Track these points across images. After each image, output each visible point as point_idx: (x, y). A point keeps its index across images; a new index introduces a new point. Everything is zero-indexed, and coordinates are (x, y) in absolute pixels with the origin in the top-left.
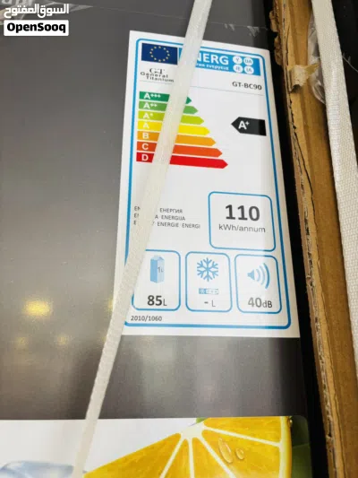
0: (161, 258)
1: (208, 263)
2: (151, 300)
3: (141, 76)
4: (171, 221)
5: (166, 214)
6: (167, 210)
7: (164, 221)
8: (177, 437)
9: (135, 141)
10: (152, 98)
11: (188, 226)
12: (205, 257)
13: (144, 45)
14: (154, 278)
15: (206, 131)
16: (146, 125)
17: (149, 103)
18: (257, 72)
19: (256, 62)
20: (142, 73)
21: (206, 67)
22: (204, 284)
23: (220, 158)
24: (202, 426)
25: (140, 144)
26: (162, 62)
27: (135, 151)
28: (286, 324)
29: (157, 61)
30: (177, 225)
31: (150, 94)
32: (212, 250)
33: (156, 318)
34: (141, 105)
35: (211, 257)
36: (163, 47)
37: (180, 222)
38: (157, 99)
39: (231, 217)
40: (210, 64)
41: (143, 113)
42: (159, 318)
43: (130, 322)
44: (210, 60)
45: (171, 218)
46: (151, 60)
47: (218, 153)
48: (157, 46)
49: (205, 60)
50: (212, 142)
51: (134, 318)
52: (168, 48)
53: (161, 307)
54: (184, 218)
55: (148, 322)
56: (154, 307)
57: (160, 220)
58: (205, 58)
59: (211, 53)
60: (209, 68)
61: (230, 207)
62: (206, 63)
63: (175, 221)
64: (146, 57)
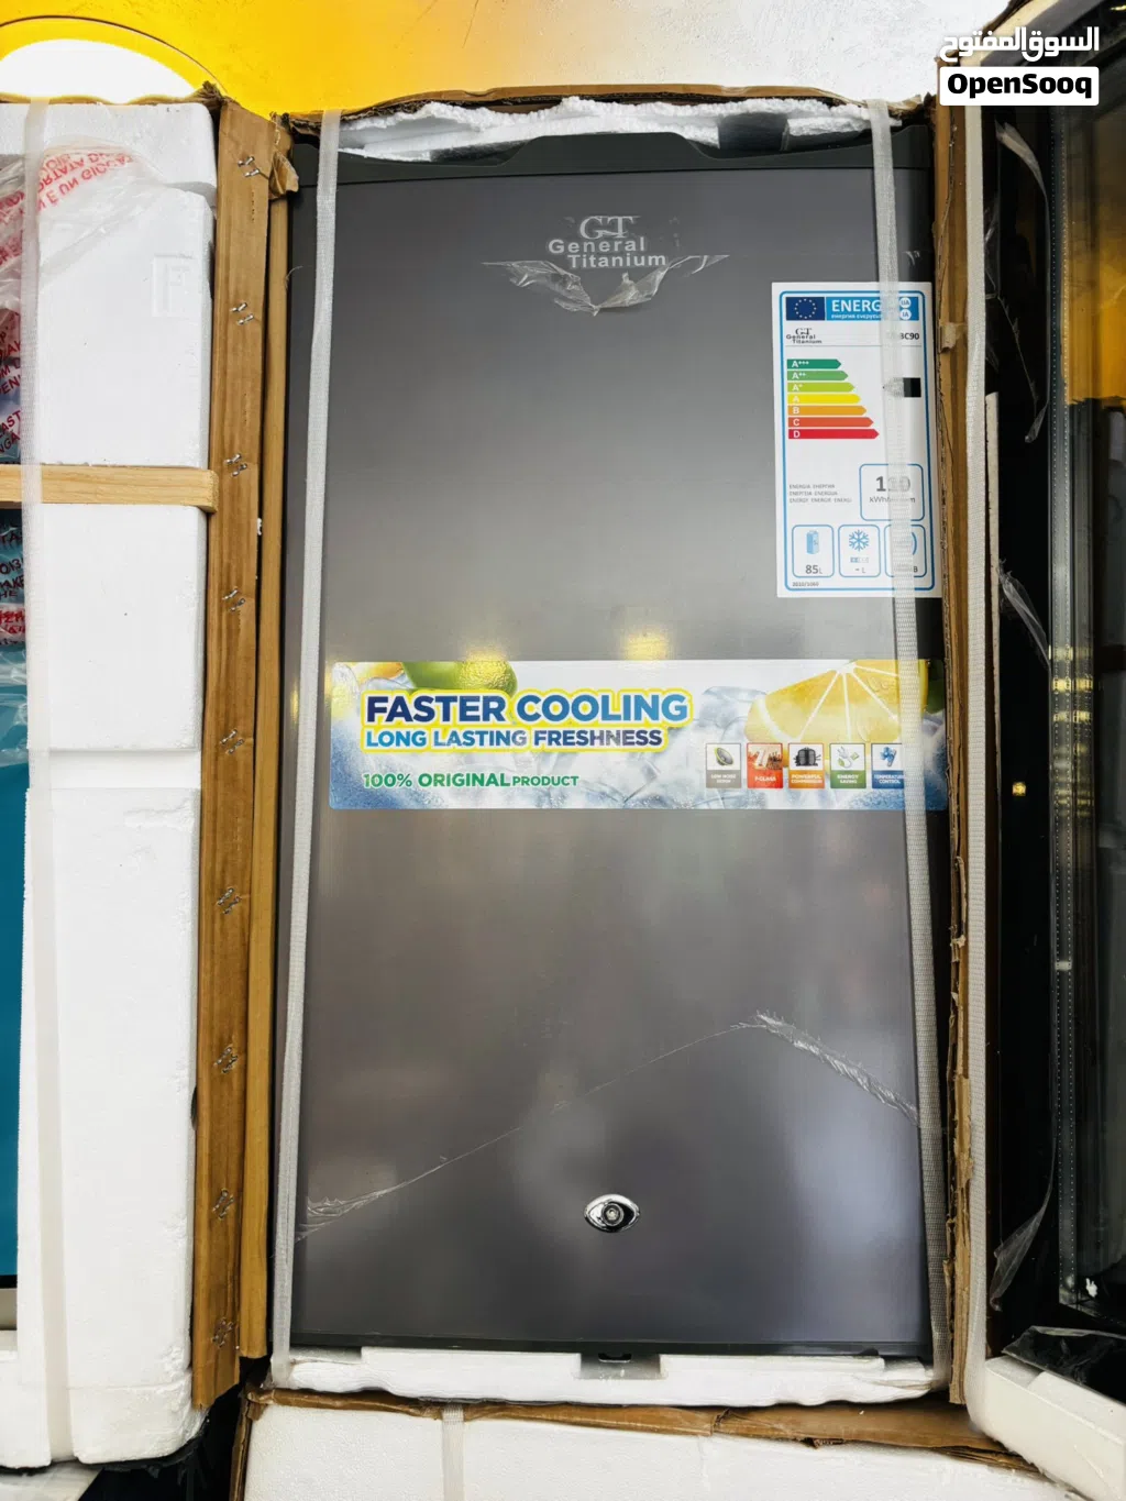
0: (816, 533)
1: (859, 534)
2: (808, 569)
3: (789, 340)
4: (824, 497)
5: (818, 490)
6: (820, 486)
7: (817, 497)
8: (834, 672)
9: (787, 416)
10: (800, 366)
11: (839, 500)
12: (856, 529)
13: (788, 299)
14: (810, 550)
15: (857, 398)
16: (796, 398)
17: (798, 373)
18: (915, 317)
19: (914, 301)
20: (789, 337)
21: (856, 319)
22: (856, 553)
23: (871, 427)
24: (853, 665)
25: (791, 420)
26: (808, 319)
27: (787, 428)
28: (929, 585)
29: (803, 319)
30: (829, 500)
31: (798, 361)
32: (865, 523)
33: (814, 584)
34: (790, 376)
35: (861, 529)
36: (808, 298)
37: (833, 497)
38: (805, 366)
39: (881, 489)
40: (861, 313)
41: (793, 384)
42: (817, 584)
43: (791, 587)
44: (860, 308)
45: (825, 493)
46: (797, 318)
47: (868, 421)
48: (802, 298)
49: (855, 310)
50: (862, 410)
51: (795, 584)
52: (814, 299)
53: (818, 574)
54: (836, 493)
55: (806, 587)
56: (811, 575)
57: (813, 496)
58: (855, 306)
59: (861, 299)
60: (860, 319)
61: (881, 479)
62: (856, 313)
63: (828, 497)
64: (791, 316)
